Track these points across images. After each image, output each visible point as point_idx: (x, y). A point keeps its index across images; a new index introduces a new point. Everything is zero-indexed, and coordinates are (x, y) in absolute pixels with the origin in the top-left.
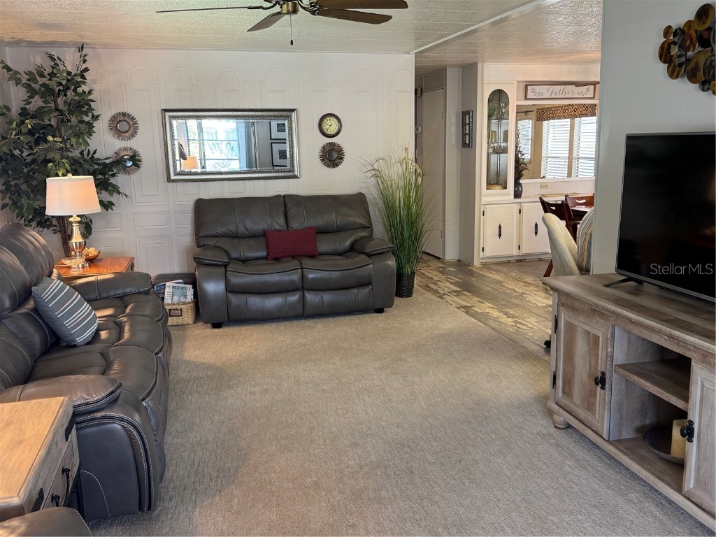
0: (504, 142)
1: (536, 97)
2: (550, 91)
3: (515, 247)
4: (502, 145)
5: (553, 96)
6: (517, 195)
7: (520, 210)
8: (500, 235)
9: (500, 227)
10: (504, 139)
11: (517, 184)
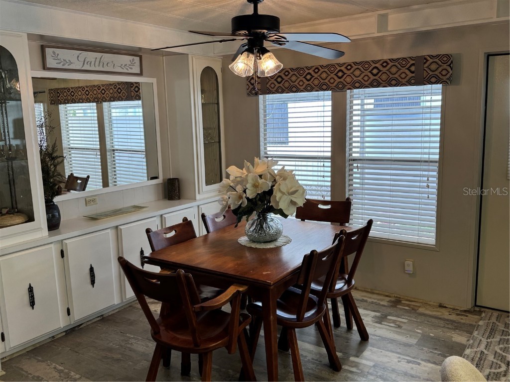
0: (15, 138)
1: (60, 66)
2: (81, 59)
3: (62, 312)
4: (14, 143)
5: (86, 67)
6: (53, 224)
7: (62, 252)
8: (32, 304)
9: (31, 289)
10: (15, 133)
11: (51, 207)
